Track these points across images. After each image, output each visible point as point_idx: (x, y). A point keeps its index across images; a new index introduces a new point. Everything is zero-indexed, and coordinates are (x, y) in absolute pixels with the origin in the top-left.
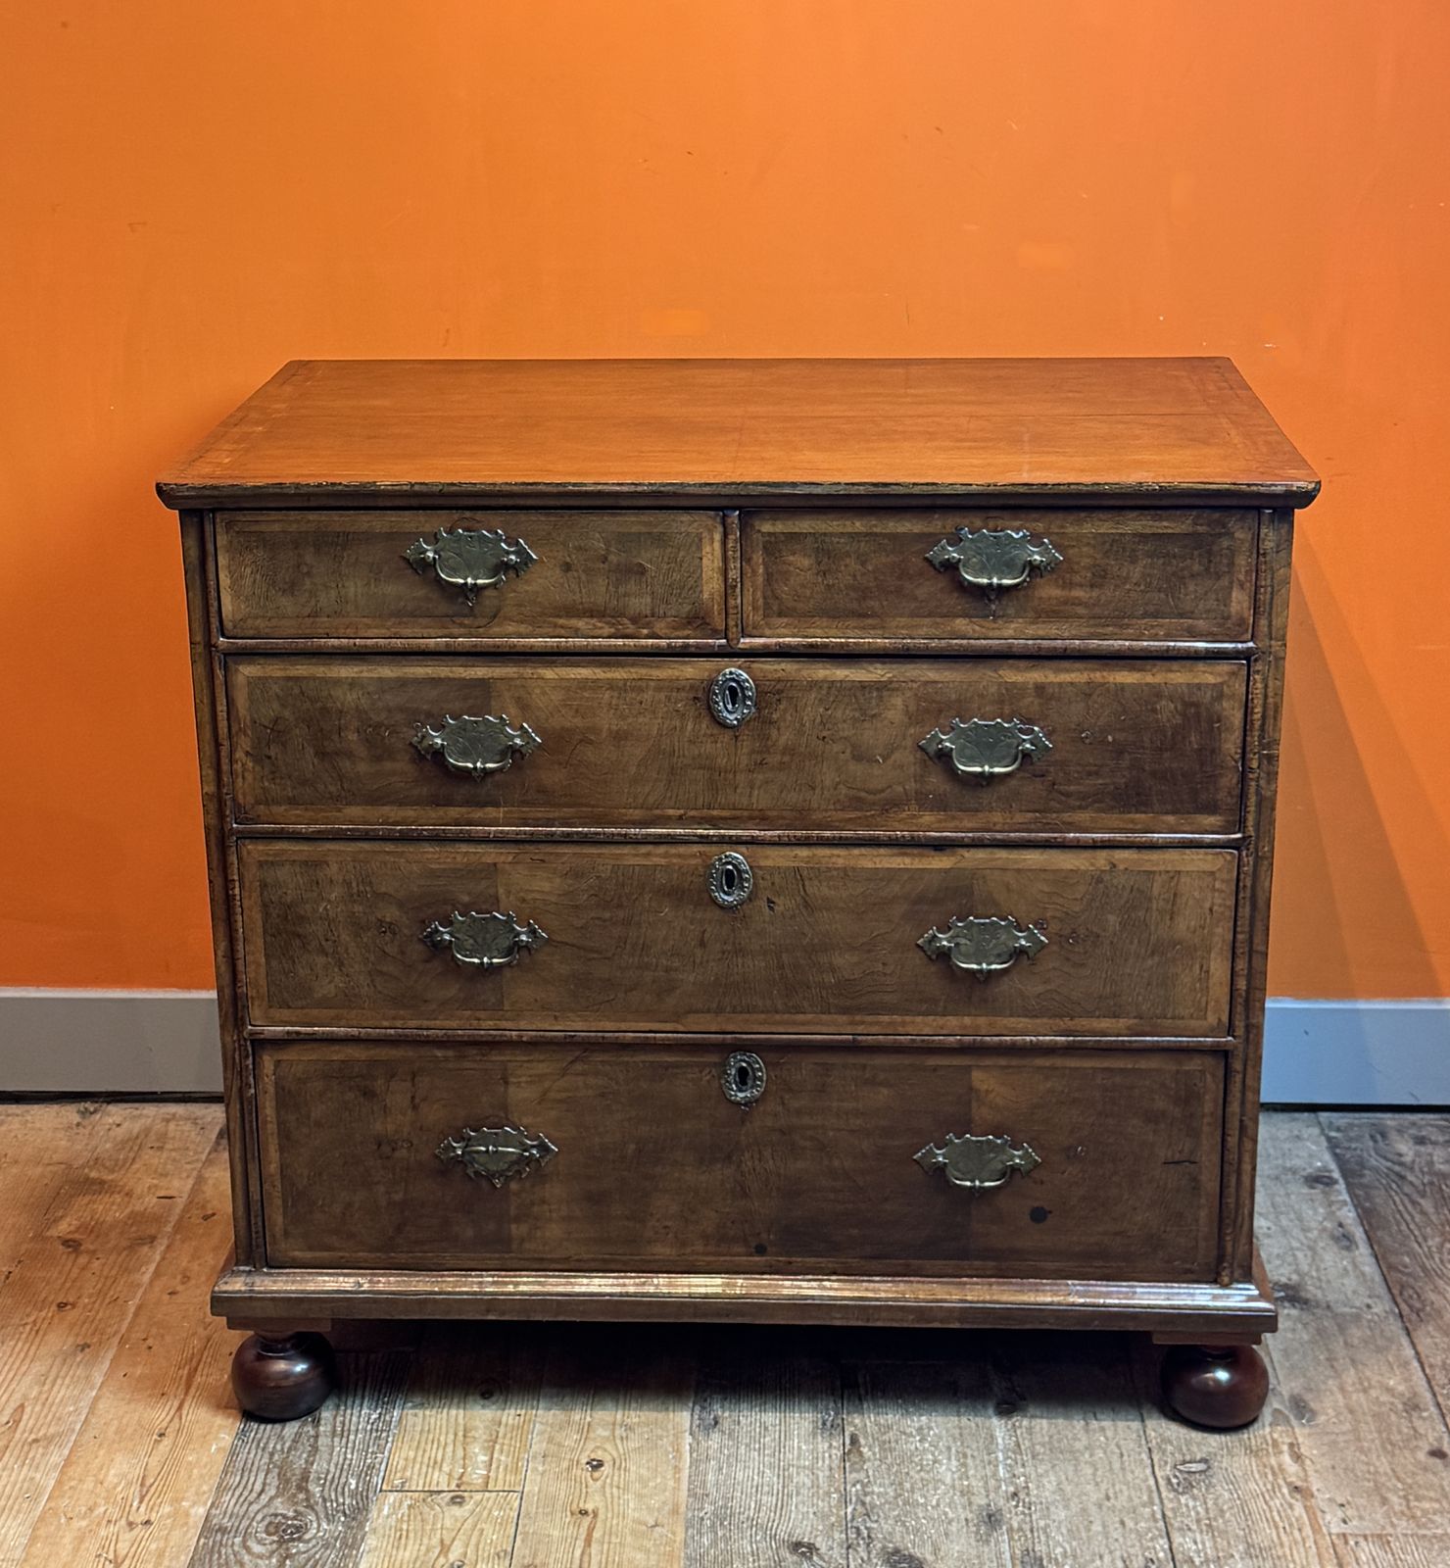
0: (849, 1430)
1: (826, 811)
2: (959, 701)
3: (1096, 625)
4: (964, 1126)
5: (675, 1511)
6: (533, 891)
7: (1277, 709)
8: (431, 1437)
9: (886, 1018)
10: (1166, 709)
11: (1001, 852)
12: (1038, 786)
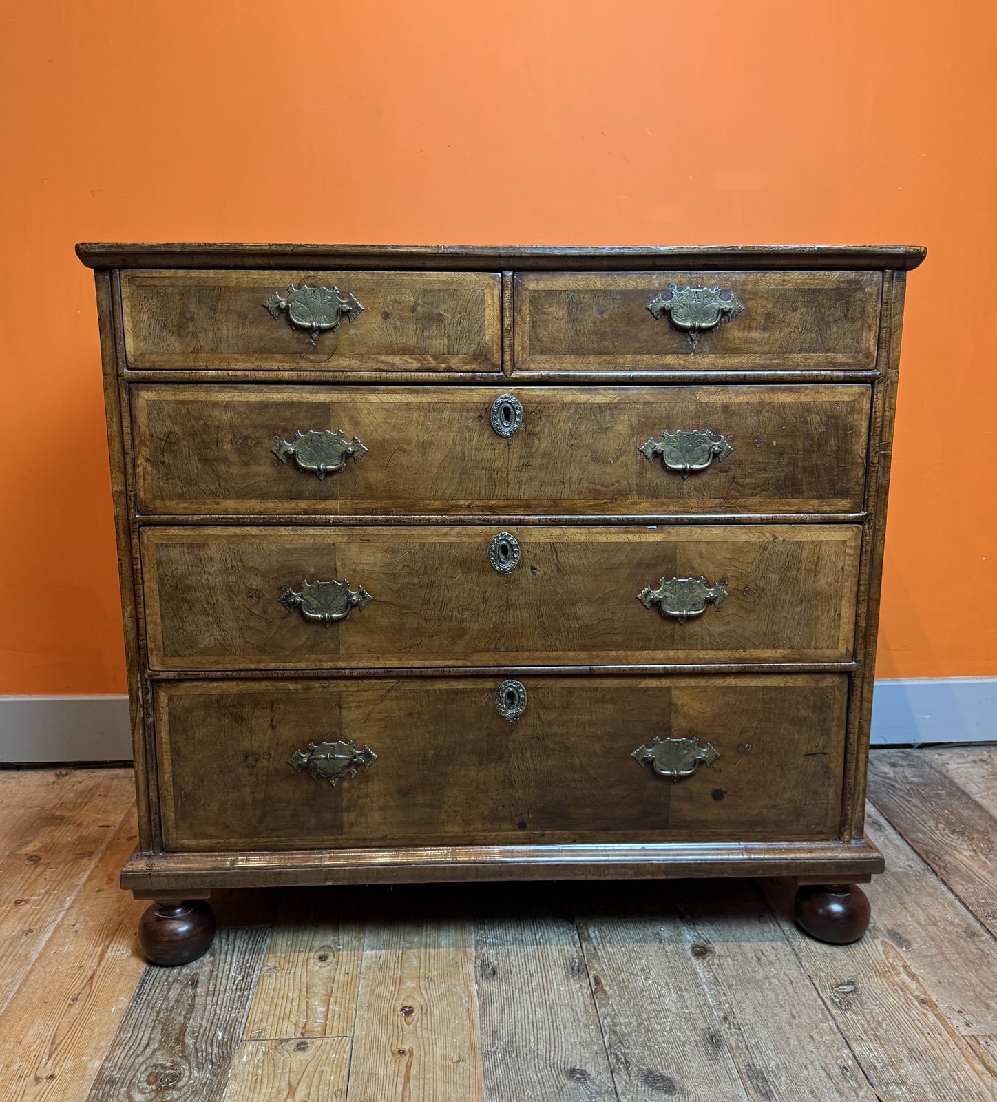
0: (592, 974)
1: (573, 500)
2: (668, 417)
3: (766, 359)
4: (667, 731)
5: (473, 1047)
6: (361, 564)
7: (892, 420)
8: (281, 993)
9: (614, 653)
10: (814, 419)
11: (696, 529)
12: (723, 480)
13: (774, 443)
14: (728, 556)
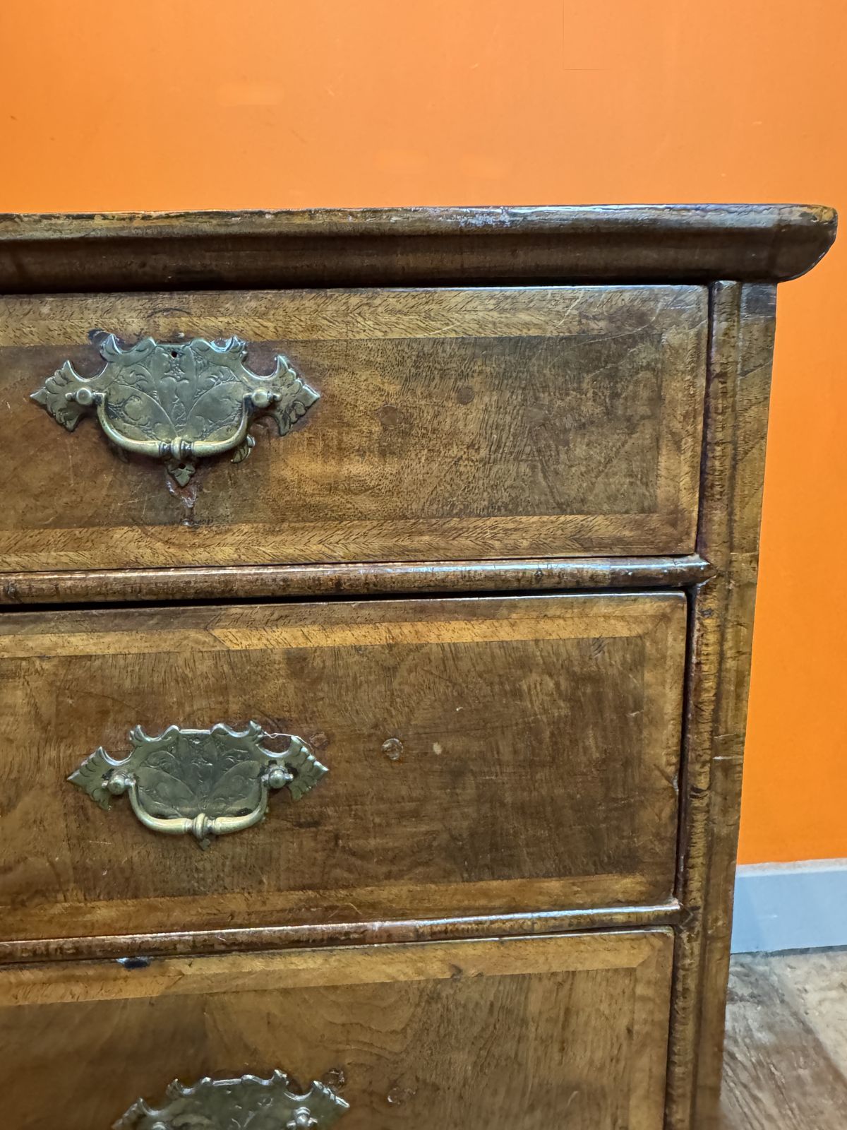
7: (742, 680)
10: (541, 690)
11: (255, 964)
12: (309, 844)
13: (437, 749)
14: (339, 1020)
